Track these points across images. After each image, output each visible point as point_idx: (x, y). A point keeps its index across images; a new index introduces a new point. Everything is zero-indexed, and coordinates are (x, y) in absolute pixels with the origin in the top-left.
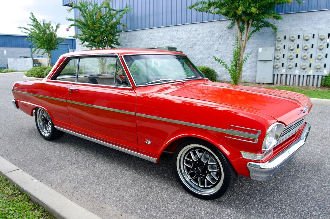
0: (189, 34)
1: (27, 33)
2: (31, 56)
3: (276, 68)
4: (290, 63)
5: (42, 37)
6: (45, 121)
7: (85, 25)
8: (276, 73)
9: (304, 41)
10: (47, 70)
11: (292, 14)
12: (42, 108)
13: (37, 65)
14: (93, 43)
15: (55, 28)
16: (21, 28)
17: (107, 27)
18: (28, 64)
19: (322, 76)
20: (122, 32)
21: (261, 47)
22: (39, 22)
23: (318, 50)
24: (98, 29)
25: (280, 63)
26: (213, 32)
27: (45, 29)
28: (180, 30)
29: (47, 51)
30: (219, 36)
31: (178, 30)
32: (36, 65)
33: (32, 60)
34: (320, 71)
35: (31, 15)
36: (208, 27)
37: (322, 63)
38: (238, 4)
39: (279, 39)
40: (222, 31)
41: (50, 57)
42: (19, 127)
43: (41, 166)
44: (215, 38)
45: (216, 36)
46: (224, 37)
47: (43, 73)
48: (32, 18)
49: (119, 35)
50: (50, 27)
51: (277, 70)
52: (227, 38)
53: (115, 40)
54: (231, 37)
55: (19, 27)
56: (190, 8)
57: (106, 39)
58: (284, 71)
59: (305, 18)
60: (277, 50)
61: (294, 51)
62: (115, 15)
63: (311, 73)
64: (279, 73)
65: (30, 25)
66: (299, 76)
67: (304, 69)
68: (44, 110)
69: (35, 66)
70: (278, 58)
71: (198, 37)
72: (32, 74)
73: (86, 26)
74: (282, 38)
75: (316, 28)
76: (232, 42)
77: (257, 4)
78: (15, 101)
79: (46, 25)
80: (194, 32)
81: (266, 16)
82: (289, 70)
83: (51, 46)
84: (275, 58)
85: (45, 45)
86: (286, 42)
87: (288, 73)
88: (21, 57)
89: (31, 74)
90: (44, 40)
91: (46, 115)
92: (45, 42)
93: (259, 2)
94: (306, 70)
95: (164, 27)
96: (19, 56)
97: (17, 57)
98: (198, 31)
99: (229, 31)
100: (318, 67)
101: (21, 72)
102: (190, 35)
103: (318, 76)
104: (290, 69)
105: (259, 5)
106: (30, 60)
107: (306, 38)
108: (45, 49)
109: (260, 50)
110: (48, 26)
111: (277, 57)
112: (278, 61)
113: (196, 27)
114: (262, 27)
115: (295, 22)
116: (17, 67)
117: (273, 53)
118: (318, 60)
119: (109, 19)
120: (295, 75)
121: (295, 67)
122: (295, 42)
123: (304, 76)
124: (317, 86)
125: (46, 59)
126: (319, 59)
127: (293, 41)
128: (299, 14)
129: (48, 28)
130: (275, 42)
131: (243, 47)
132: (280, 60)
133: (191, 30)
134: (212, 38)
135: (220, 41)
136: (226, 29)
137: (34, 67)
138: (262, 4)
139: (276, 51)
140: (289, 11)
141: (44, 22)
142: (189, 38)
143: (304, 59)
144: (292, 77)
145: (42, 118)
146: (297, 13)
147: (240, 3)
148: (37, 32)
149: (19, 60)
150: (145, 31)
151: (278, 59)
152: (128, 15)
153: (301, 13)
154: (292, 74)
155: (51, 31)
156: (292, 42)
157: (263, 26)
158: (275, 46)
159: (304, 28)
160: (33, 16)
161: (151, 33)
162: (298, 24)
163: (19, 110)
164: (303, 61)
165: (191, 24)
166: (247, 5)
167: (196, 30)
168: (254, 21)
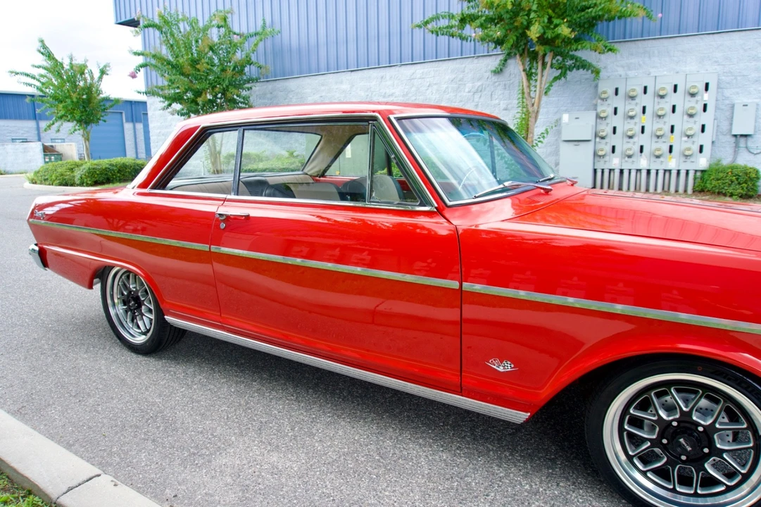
0: (407, 87)
1: (31, 85)
2: (37, 138)
3: (600, 156)
4: (629, 146)
5: (68, 94)
6: (133, 303)
7: (173, 67)
8: (599, 167)
9: (657, 100)
10: (82, 168)
11: (629, 43)
12: (123, 267)
13: (53, 157)
14: (193, 105)
15: (97, 75)
16: (17, 74)
17: (223, 70)
18: (33, 156)
19: (696, 171)
20: (257, 82)
21: (566, 111)
22: (59, 60)
23: (686, 117)
24: (203, 75)
25: (608, 144)
26: (460, 81)
27: (75, 76)
28: (388, 78)
29: (81, 125)
30: (474, 90)
31: (382, 77)
32: (50, 159)
33: (42, 147)
34: (692, 159)
35: (40, 44)
36: (449, 71)
37: (696, 143)
38: (526, 17)
39: (603, 96)
40: (479, 79)
41: (87, 139)
42: (48, 315)
43: (150, 445)
44: (465, 94)
45: (467, 90)
46: (485, 93)
47: (74, 177)
48: (42, 50)
49: (251, 88)
50: (86, 71)
51: (602, 160)
52: (492, 95)
53: (244, 98)
54: (500, 92)
55: (12, 72)
56: (419, 27)
57: (221, 98)
58: (615, 162)
59: (656, 52)
60: (602, 118)
61: (636, 120)
62: (241, 43)
63: (672, 164)
64: (607, 167)
65: (39, 67)
66: (649, 172)
67: (658, 157)
68: (129, 272)
69: (47, 160)
70: (603, 134)
71: (428, 92)
72: (46, 177)
73: (176, 69)
74: (611, 92)
75: (677, 73)
76: (502, 102)
77: (565, 20)
78: (37, 248)
79: (77, 67)
80: (420, 80)
81: (584, 45)
82: (626, 158)
83: (88, 115)
84: (596, 136)
85: (75, 111)
86: (619, 102)
87: (626, 167)
88: (13, 140)
89: (42, 178)
90: (73, 102)
91: (134, 286)
92: (75, 105)
93: (571, 16)
94: (662, 159)
95: (352, 71)
96: (9, 138)
97: (5, 141)
98: (428, 80)
99: (495, 78)
100: (687, 153)
101: (16, 173)
102: (411, 88)
103: (687, 172)
104: (630, 157)
105: (570, 21)
106: (36, 148)
107: (661, 93)
108: (75, 122)
109: (565, 118)
110: (82, 70)
111: (601, 133)
112: (603, 141)
113: (422, 70)
114: (573, 69)
115: (634, 60)
116: (5, 164)
117: (592, 126)
118: (686, 138)
119: (228, 53)
120: (639, 171)
121: (639, 154)
122: (637, 100)
123: (659, 171)
124: (685, 191)
125: (73, 144)
126: (688, 136)
127: (633, 98)
128: (643, 42)
129: (82, 73)
130: (594, 102)
131: (533, 111)
132: (607, 140)
133: (412, 77)
134: (460, 94)
135: (476, 100)
136: (489, 74)
137: (46, 162)
138: (575, 20)
139: (598, 120)
140: (622, 36)
141: (71, 59)
142: (407, 94)
143: (658, 137)
144: (633, 173)
145: (123, 294)
146: (638, 40)
147: (531, 17)
148: (56, 83)
149: (10, 147)
150: (307, 80)
151: (603, 138)
152: (269, 43)
153: (647, 42)
154: (634, 167)
155: (89, 81)
156: (631, 101)
157: (574, 66)
158: (596, 110)
159: (654, 72)
160: (44, 47)
161: (323, 85)
162: (641, 63)
163: (49, 272)
164: (655, 139)
165: (412, 64)
166: (546, 20)
167: (424, 77)
168: (557, 55)
